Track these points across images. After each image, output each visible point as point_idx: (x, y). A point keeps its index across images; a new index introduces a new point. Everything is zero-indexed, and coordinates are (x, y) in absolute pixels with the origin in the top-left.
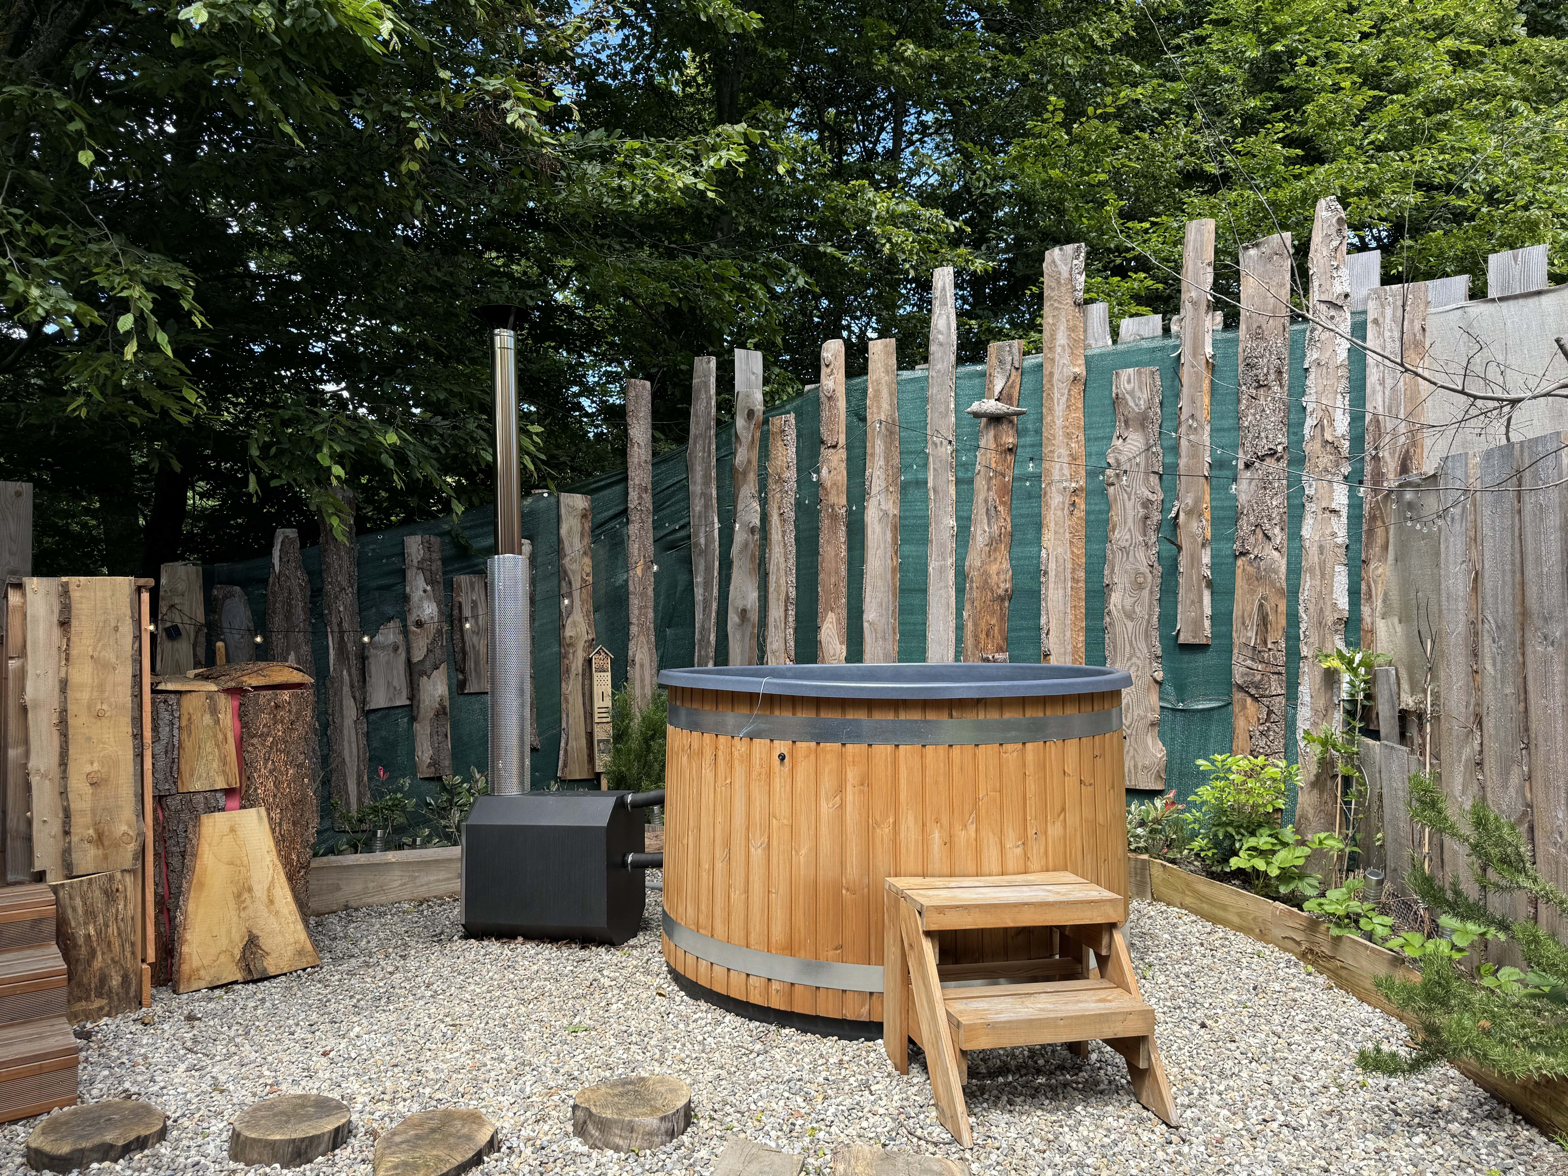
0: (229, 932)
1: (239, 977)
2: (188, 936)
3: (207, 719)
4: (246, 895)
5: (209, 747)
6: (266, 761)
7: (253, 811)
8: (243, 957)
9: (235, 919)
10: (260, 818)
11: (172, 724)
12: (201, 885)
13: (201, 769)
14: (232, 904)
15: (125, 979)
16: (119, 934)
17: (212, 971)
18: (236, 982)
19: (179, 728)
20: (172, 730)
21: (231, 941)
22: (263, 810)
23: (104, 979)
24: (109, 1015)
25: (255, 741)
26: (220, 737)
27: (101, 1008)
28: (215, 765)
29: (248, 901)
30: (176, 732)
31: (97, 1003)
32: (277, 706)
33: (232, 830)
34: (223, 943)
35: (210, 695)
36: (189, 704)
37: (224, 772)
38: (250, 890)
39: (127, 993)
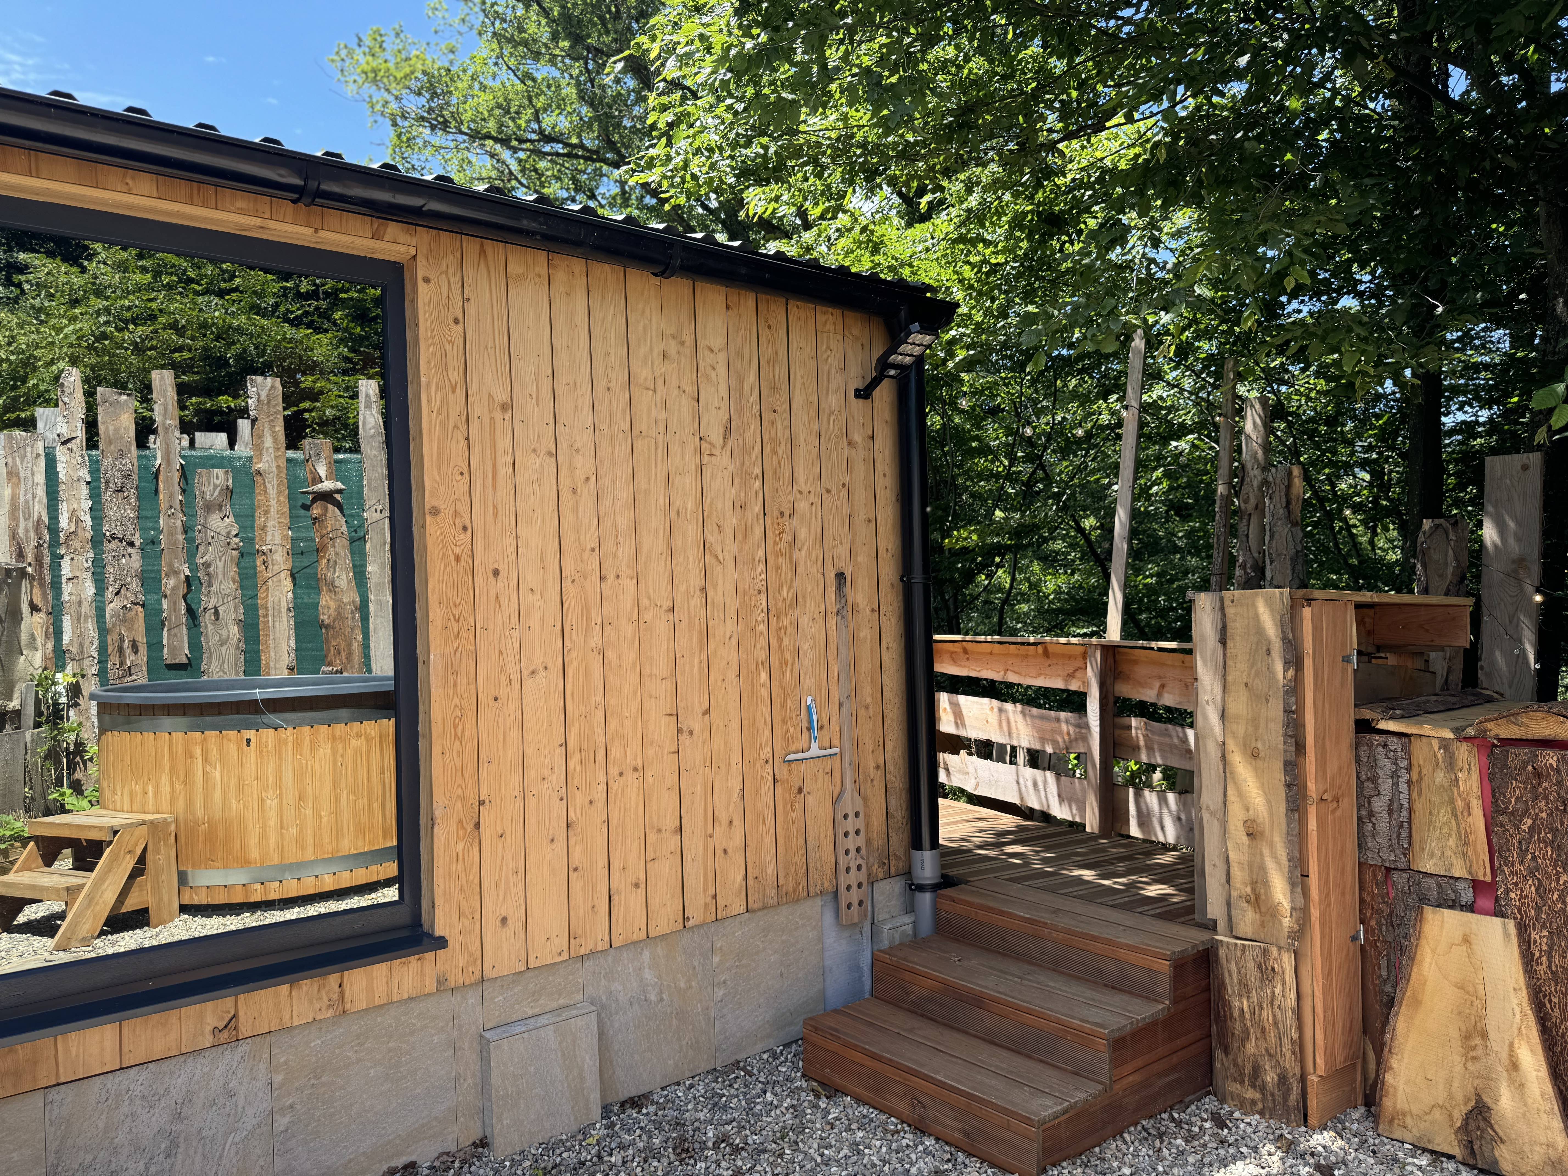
0: (1449, 1082)
1: (1456, 1151)
2: (1394, 1063)
3: (1441, 777)
4: (1478, 1041)
5: (1443, 815)
6: (1523, 853)
7: (1497, 921)
8: (1464, 1128)
9: (1459, 1069)
10: (1507, 935)
11: (1395, 775)
12: (1417, 1002)
13: (1433, 845)
14: (1457, 1044)
15: (1283, 1079)
16: (1275, 1023)
17: (1422, 1125)
18: (1450, 1157)
19: (1409, 783)
20: (1396, 784)
21: (1451, 1096)
22: (1511, 925)
23: (1257, 1071)
24: (1261, 1113)
25: (1504, 819)
26: (1460, 804)
27: (1253, 1102)
28: (1452, 842)
29: (1480, 1052)
30: (1403, 787)
31: (1251, 1094)
32: (1537, 774)
33: (1466, 940)
34: (1441, 1095)
35: (1444, 744)
36: (1420, 752)
37: (1464, 855)
38: (1484, 1035)
39: (1285, 1098)
